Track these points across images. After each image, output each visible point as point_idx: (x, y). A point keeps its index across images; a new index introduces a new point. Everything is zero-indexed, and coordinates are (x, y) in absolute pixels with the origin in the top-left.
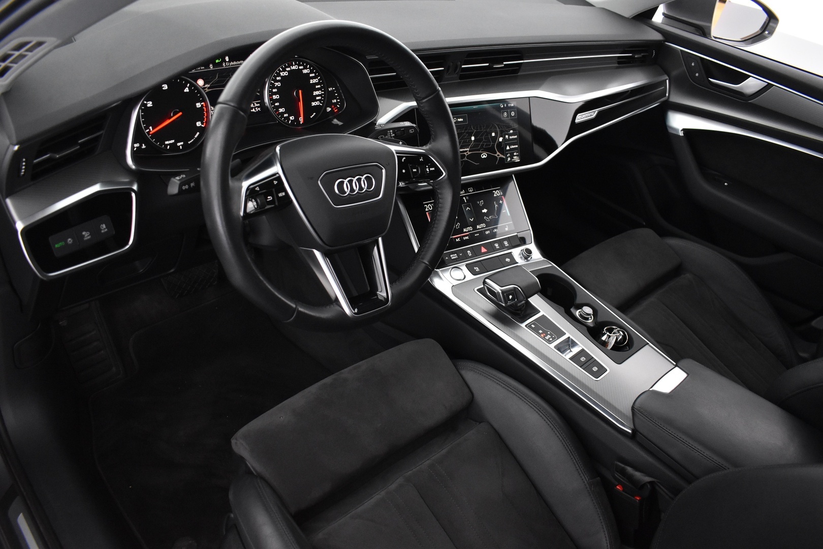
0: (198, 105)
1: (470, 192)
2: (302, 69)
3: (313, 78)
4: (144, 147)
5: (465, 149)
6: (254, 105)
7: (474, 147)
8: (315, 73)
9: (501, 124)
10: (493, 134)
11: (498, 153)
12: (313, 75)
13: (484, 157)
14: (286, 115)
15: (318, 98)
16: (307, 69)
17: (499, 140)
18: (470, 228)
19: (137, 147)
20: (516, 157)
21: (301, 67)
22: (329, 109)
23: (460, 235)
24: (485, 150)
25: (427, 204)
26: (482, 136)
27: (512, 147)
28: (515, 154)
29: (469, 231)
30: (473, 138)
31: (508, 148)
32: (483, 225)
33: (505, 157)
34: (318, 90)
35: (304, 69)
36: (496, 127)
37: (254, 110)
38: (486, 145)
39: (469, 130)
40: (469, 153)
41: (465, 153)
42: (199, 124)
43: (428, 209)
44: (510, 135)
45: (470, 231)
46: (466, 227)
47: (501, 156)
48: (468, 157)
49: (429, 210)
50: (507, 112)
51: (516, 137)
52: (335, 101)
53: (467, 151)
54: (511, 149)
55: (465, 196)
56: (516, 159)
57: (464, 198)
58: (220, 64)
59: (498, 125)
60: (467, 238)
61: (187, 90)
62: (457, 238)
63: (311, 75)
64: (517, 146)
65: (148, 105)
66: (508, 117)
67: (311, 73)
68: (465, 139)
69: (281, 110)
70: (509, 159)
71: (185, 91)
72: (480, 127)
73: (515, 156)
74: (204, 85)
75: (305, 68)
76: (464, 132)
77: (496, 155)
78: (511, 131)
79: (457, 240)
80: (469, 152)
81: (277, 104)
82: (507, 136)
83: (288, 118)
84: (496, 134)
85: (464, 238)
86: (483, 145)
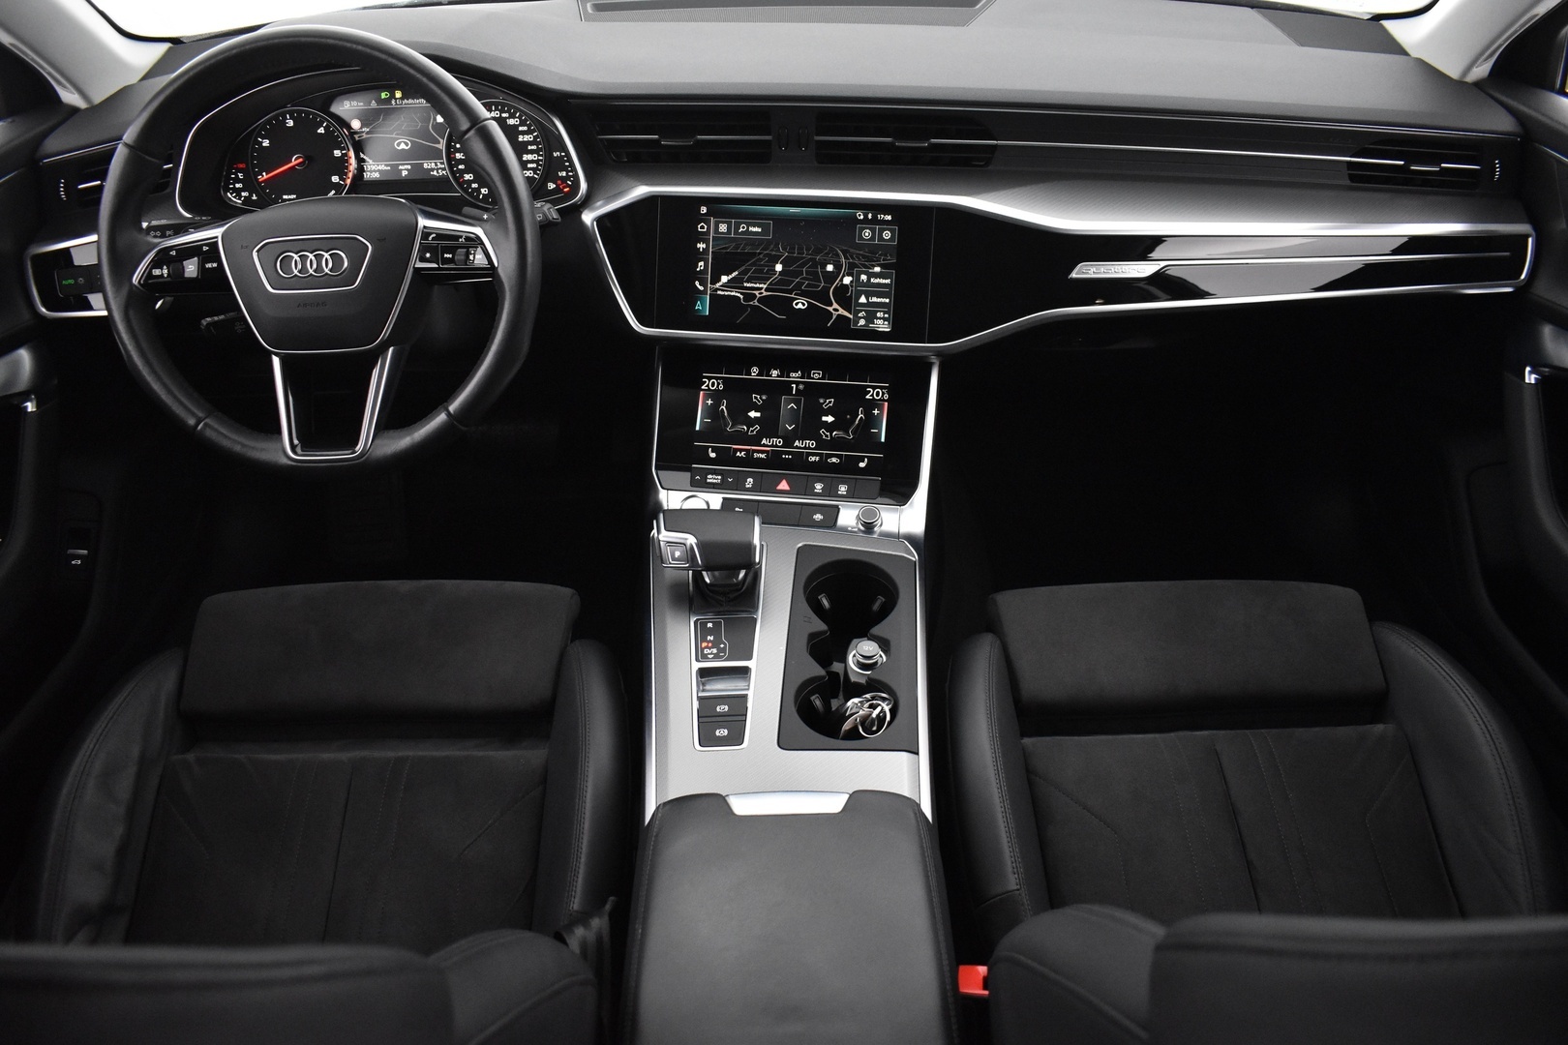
0: (337, 153)
1: (813, 378)
2: (506, 118)
3: (523, 133)
4: (254, 198)
5: (758, 285)
6: (436, 165)
7: (780, 283)
8: (529, 126)
9: (852, 250)
10: (830, 268)
11: (835, 306)
12: (525, 128)
13: (800, 306)
14: (474, 185)
15: (530, 166)
16: (514, 117)
17: (842, 280)
18: (779, 442)
19: (245, 197)
20: (880, 322)
21: (504, 115)
22: (551, 186)
23: (749, 447)
24: (804, 294)
25: (709, 378)
26: (803, 265)
27: (875, 299)
28: (878, 315)
29: (772, 446)
30: (779, 267)
31: (863, 300)
32: (812, 444)
33: (851, 317)
34: (532, 152)
35: (509, 118)
36: (838, 255)
37: (435, 173)
38: (808, 286)
39: (772, 250)
40: (765, 294)
41: (757, 293)
42: (335, 179)
43: (708, 386)
44: (871, 275)
45: (777, 446)
46: (769, 437)
47: (842, 312)
48: (762, 300)
49: (709, 389)
50: (873, 231)
51: (888, 281)
52: (564, 174)
53: (762, 288)
54: (869, 304)
55: (797, 383)
56: (882, 325)
57: (794, 386)
58: (388, 101)
59: (845, 252)
60: (763, 456)
61: (321, 130)
62: (741, 450)
63: (521, 129)
64: (887, 301)
65: (264, 144)
66: (873, 238)
67: (521, 125)
68: (762, 265)
69: (467, 177)
70: (862, 322)
71: (319, 131)
72: (800, 249)
73: (880, 318)
74: (361, 128)
75: (512, 116)
76: (760, 254)
77: (830, 309)
78: (877, 269)
79: (738, 454)
80: (767, 290)
81: (461, 167)
82: (864, 277)
83: (478, 190)
84: (838, 267)
85: (756, 455)
86: (800, 284)
